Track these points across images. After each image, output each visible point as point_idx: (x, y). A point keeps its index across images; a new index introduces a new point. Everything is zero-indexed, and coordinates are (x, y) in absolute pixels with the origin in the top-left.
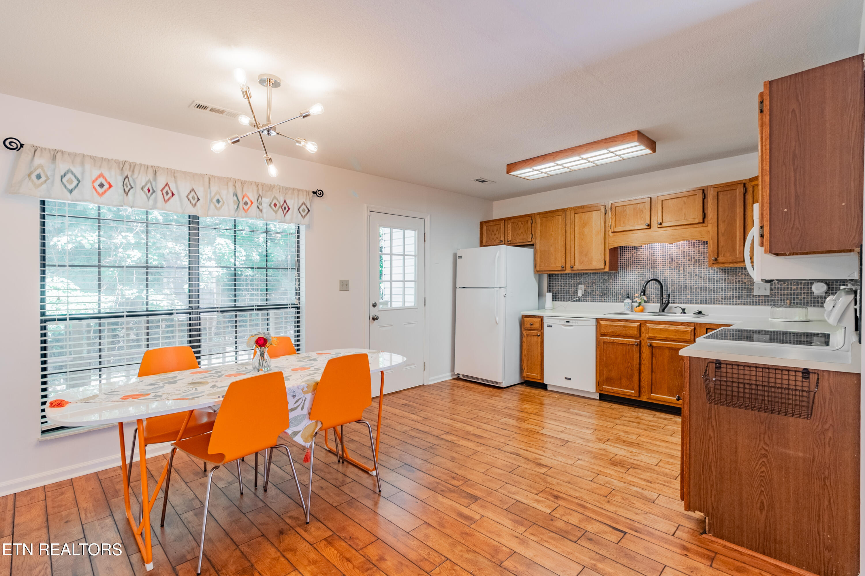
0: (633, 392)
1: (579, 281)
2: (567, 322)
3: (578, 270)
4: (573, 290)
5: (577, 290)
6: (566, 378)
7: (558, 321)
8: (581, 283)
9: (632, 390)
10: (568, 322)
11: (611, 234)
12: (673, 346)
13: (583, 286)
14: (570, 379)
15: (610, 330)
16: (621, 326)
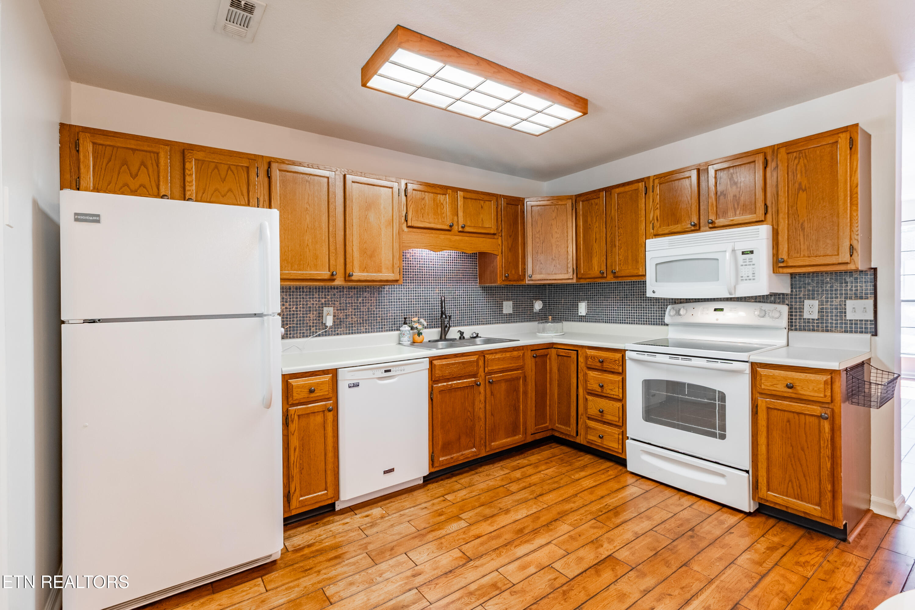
0: (474, 449)
1: (323, 300)
2: (386, 371)
3: (359, 281)
4: (312, 316)
5: (320, 316)
6: (386, 472)
7: (370, 372)
8: (327, 304)
9: (472, 448)
10: (389, 371)
11: (406, 229)
12: (510, 377)
13: (331, 309)
14: (392, 470)
15: (447, 372)
16: (459, 363)
